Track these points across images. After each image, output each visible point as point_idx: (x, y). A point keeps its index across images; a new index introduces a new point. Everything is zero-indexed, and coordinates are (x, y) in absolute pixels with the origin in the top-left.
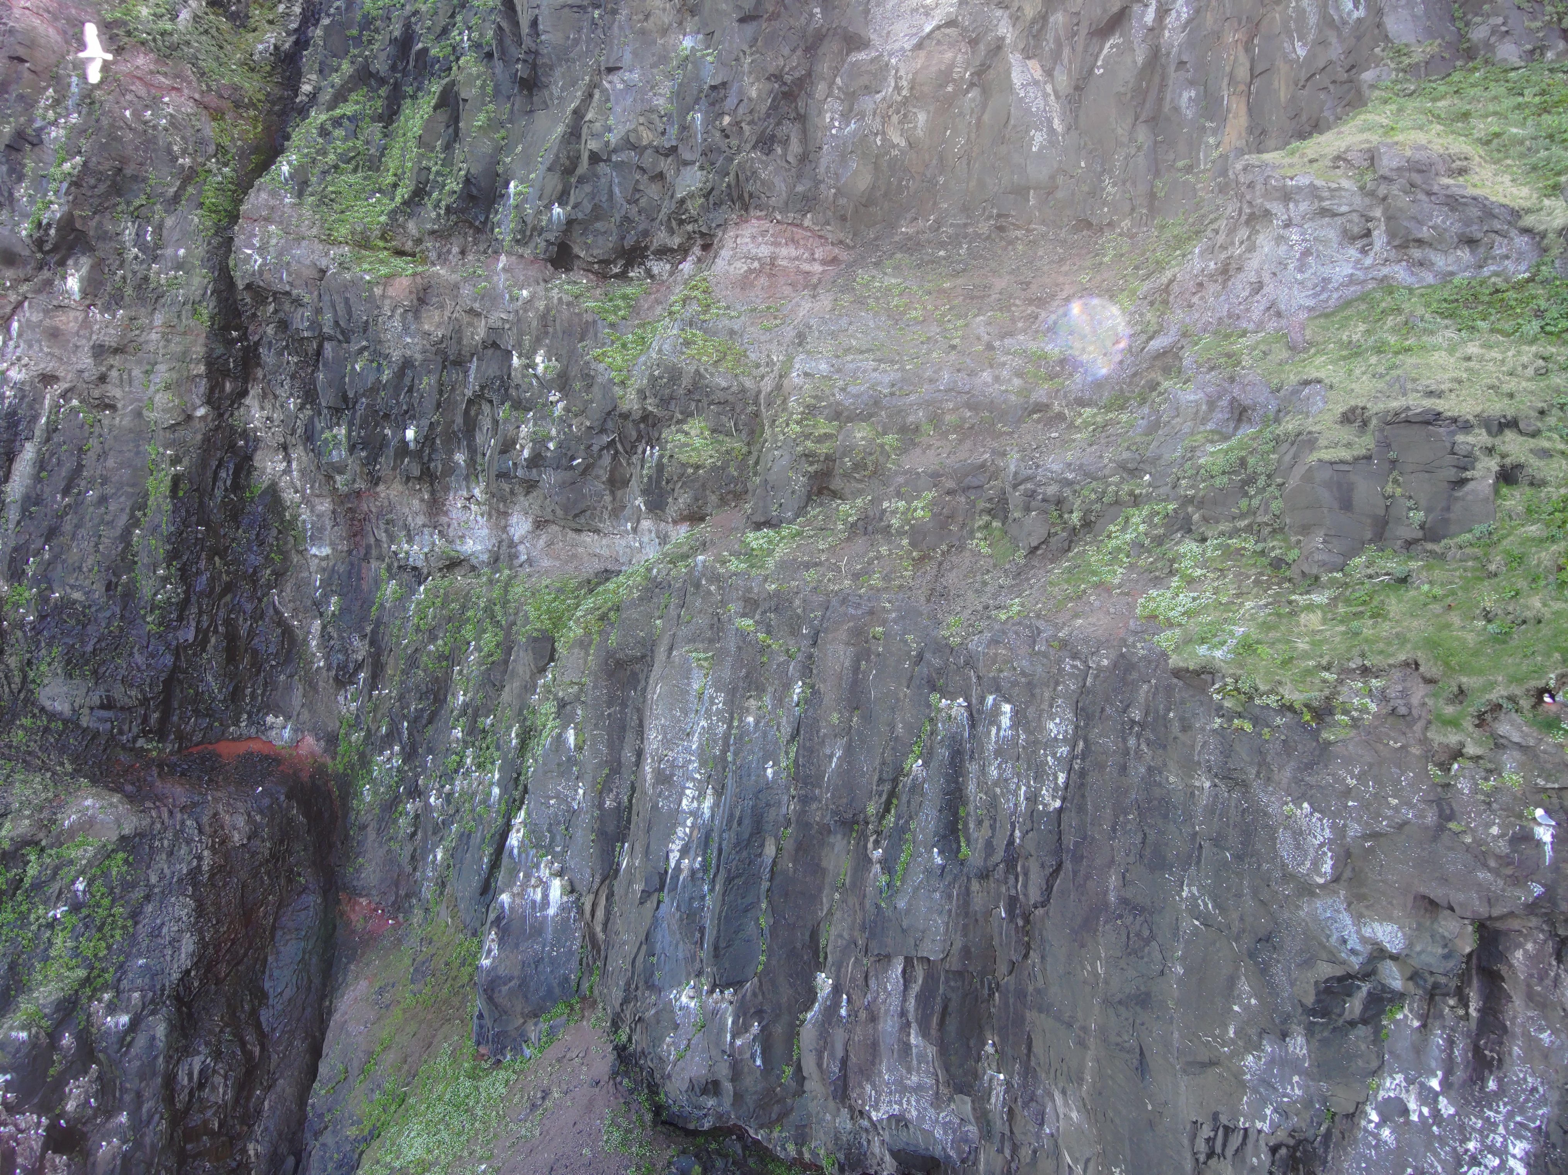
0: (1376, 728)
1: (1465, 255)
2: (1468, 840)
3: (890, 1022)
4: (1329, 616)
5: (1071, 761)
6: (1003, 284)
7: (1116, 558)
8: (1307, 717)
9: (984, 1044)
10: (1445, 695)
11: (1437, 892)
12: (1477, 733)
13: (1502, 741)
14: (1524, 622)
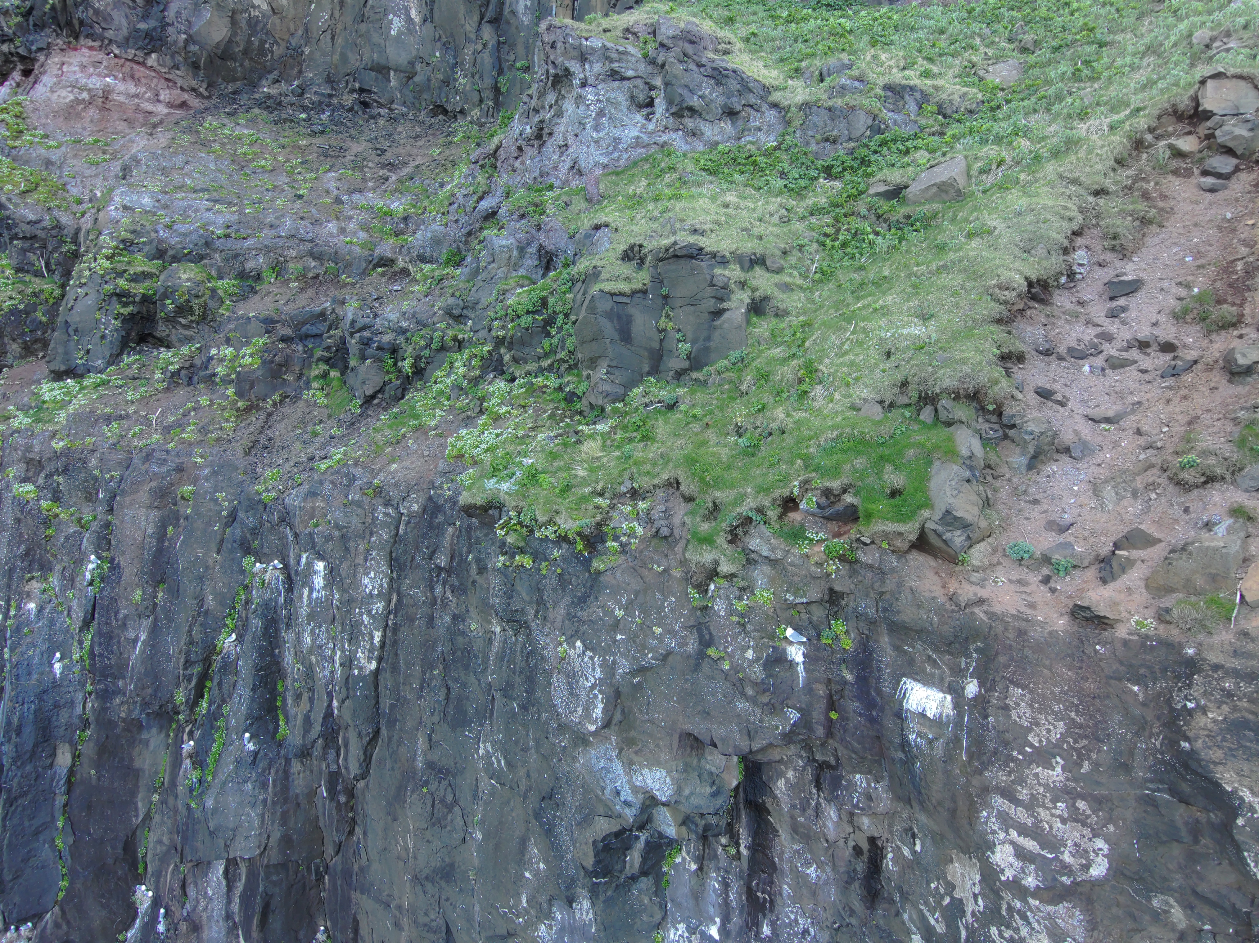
0: (641, 552)
1: (727, 126)
2: (726, 666)
3: (215, 928)
4: (608, 443)
5: (387, 617)
6: (360, 150)
7: (439, 402)
8: (580, 547)
9: (316, 931)
10: (701, 511)
11: (700, 728)
12: (730, 549)
13: (753, 556)
14: (770, 434)
